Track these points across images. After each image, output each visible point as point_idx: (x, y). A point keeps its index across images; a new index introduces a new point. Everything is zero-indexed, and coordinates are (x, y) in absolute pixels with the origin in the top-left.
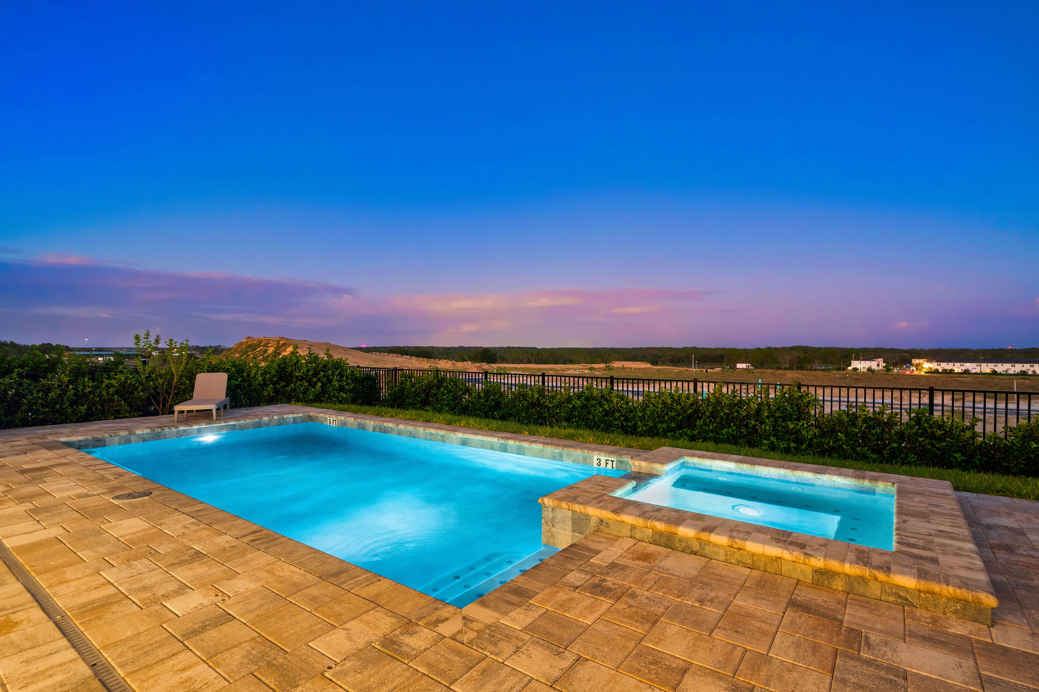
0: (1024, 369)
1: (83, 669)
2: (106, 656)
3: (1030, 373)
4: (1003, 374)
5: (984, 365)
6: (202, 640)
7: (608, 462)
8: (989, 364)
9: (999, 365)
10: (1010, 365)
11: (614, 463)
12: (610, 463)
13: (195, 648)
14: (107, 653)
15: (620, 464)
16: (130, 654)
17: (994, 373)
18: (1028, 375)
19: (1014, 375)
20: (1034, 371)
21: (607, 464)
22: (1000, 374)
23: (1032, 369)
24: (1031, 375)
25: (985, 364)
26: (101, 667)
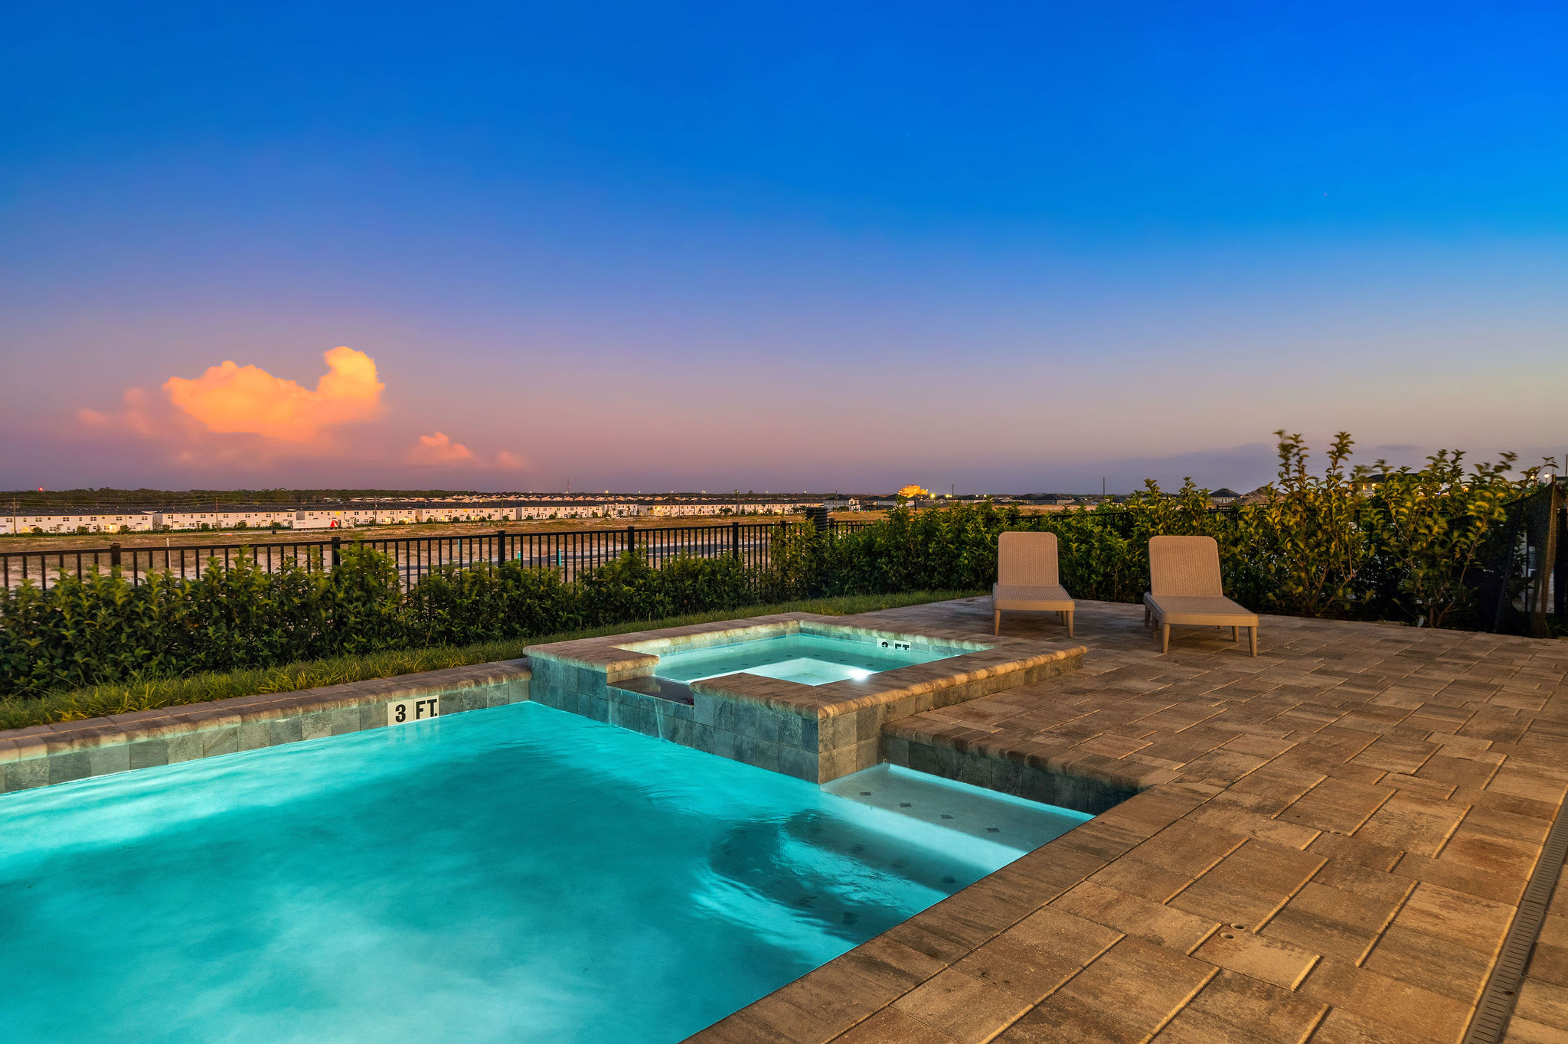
0: (82, 524)
1: (1528, 997)
2: (1480, 991)
3: (91, 530)
4: (52, 535)
5: (19, 519)
6: (1362, 919)
7: (421, 706)
8: (28, 518)
9: (45, 518)
10: (61, 518)
11: (436, 705)
12: (427, 707)
13: (1385, 918)
14: (1476, 992)
15: (447, 703)
16: (1454, 968)
17: (38, 533)
18: (89, 534)
19: (69, 534)
20: (98, 526)
21: (419, 710)
22: (47, 534)
23: (94, 524)
24: (93, 534)
25: (22, 518)
26: (1501, 984)
